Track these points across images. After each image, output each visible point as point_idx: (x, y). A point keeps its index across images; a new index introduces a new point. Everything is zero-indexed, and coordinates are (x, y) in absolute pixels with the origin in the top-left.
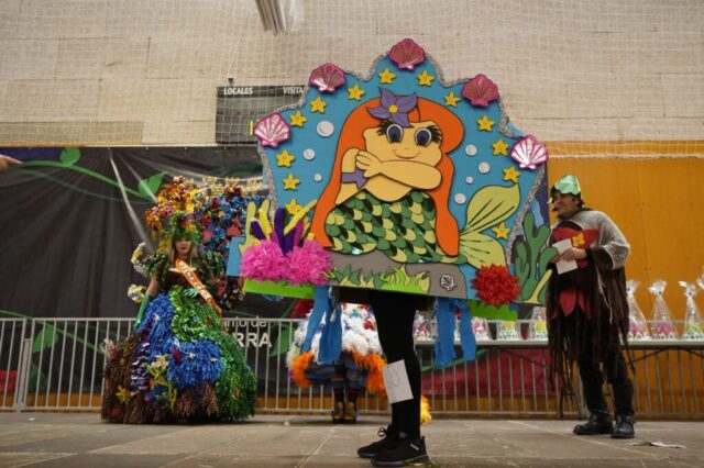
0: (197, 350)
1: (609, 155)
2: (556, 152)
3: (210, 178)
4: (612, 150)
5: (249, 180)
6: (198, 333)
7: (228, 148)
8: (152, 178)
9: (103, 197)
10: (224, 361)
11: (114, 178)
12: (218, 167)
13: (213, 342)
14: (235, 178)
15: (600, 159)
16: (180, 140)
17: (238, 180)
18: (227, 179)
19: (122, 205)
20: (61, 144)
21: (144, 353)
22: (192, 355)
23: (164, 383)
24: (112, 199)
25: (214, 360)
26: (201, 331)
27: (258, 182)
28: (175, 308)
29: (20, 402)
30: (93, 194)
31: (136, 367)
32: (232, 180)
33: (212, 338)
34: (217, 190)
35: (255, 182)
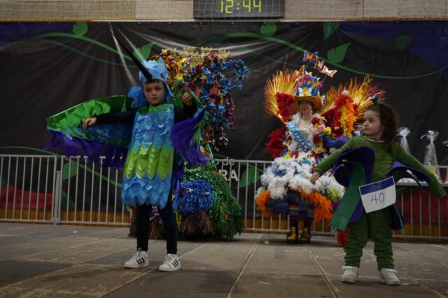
0: (193, 187)
3: (189, 47)
5: (220, 49)
6: (194, 173)
7: (204, 23)
8: (144, 47)
9: (106, 62)
11: (115, 47)
12: (196, 39)
13: (207, 180)
14: (209, 47)
16: (165, 16)
17: (211, 49)
18: (202, 49)
19: (121, 69)
20: (73, 19)
22: (190, 190)
24: (113, 63)
25: (208, 193)
26: (197, 172)
27: (227, 51)
29: (56, 218)
30: (99, 60)
32: (207, 49)
33: (205, 177)
34: (195, 58)
35: (224, 51)
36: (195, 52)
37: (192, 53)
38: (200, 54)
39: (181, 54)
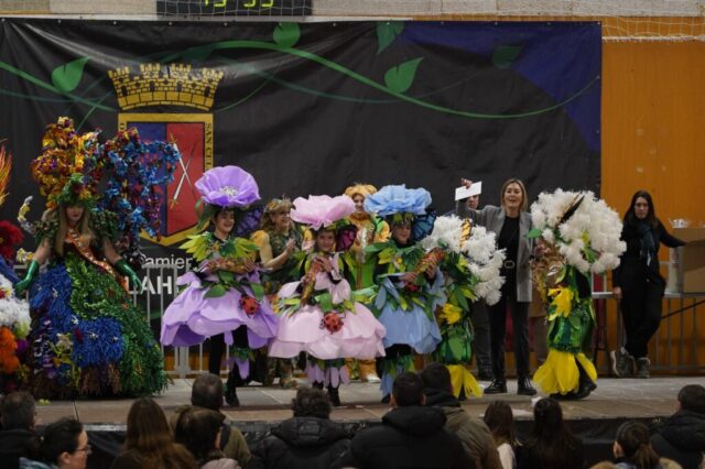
1: (684, 37)
2: (614, 32)
4: (687, 30)
6: (97, 309)
8: (70, 65)
10: (125, 338)
15: (671, 42)
21: (46, 331)
22: (94, 335)
23: (68, 361)
25: (115, 338)
26: (101, 307)
28: (72, 281)
31: (39, 344)
33: (113, 314)
34: (162, 84)
35: (213, 71)
36: (161, 74)
37: (156, 76)
38: (169, 77)
39: (136, 78)
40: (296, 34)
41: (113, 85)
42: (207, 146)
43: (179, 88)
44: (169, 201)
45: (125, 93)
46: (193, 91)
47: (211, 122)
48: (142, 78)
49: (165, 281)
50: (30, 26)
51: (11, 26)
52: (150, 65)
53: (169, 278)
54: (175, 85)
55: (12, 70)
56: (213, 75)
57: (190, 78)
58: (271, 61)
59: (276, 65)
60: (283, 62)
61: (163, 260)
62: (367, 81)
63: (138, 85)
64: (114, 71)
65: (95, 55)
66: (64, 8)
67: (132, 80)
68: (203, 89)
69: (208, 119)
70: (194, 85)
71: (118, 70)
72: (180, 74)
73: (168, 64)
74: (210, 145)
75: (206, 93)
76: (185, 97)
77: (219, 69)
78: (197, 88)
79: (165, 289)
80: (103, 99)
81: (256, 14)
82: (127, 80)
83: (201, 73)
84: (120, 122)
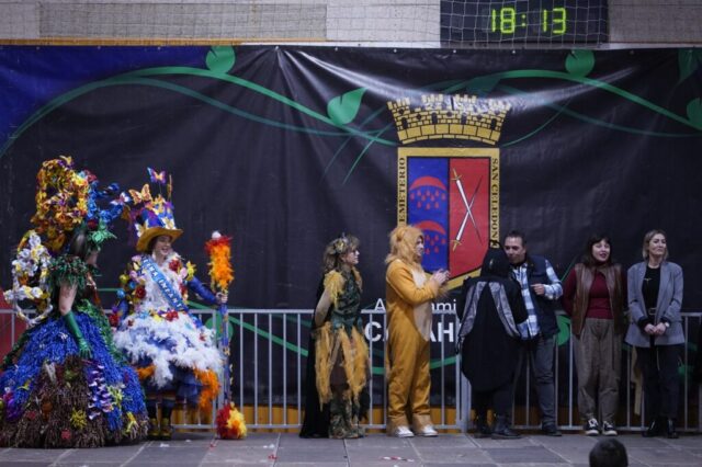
34: (445, 117)
35: (500, 102)
36: (444, 106)
37: (439, 107)
38: (453, 109)
39: (418, 110)
40: (590, 62)
41: (393, 118)
42: (493, 182)
43: (463, 121)
44: (452, 241)
45: (405, 125)
46: (478, 124)
47: (498, 157)
48: (423, 109)
49: (446, 327)
50: (305, 55)
51: (285, 55)
52: (432, 96)
53: (451, 325)
54: (459, 117)
55: (285, 100)
56: (499, 106)
57: (475, 110)
58: (563, 90)
59: (568, 95)
60: (576, 93)
61: (444, 306)
62: (666, 113)
63: (419, 117)
64: (394, 102)
65: (374, 85)
66: (341, 35)
67: (412, 112)
68: (489, 121)
69: (494, 153)
70: (479, 118)
71: (399, 101)
72: (465, 105)
73: (453, 94)
74: (496, 182)
75: (493, 126)
76: (469, 130)
77: (506, 99)
78: (483, 120)
79: (446, 336)
80: (381, 132)
81: (548, 42)
82: (408, 112)
83: (487, 104)
84: (399, 157)
